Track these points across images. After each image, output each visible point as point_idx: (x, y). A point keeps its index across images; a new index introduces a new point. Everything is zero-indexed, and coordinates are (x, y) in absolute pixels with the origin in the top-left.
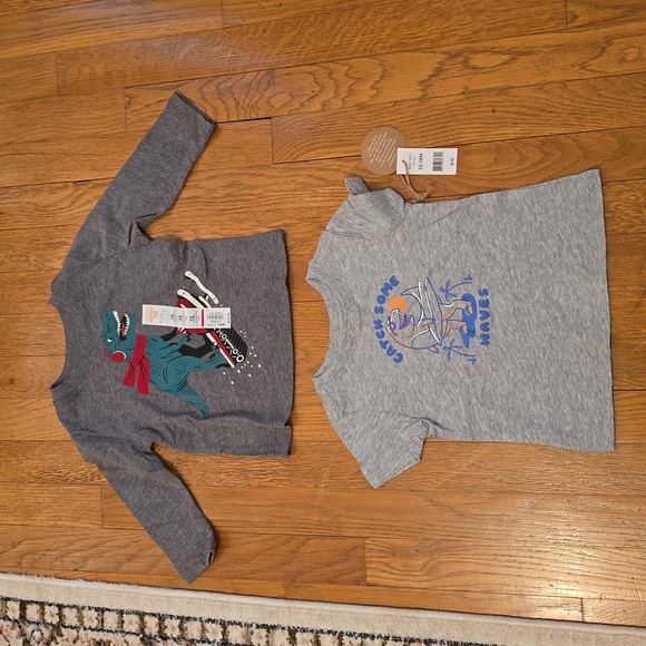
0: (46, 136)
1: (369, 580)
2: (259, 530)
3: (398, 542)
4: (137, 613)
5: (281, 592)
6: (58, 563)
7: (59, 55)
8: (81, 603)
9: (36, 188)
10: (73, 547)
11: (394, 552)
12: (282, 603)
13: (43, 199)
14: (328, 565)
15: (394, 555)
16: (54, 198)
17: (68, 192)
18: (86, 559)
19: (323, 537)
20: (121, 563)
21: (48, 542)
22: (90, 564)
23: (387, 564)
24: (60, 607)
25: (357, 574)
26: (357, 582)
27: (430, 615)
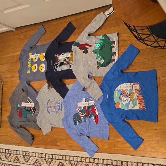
0: (14, 68)
1: (58, 145)
2: (42, 136)
3: (62, 138)
4: (22, 151)
5: (44, 147)
6: (11, 142)
7: (17, 55)
8: (14, 150)
9: (12, 77)
10: (14, 139)
11: (61, 139)
12: (44, 149)
13: (13, 79)
14: (52, 142)
15: (61, 140)
16: (15, 79)
17: (17, 78)
18: (15, 142)
19: (51, 137)
20: (21, 142)
21: (10, 138)
22: (16, 143)
23: (60, 142)
24: (11, 150)
25: (56, 144)
26: (56, 145)
27: (66, 151)
